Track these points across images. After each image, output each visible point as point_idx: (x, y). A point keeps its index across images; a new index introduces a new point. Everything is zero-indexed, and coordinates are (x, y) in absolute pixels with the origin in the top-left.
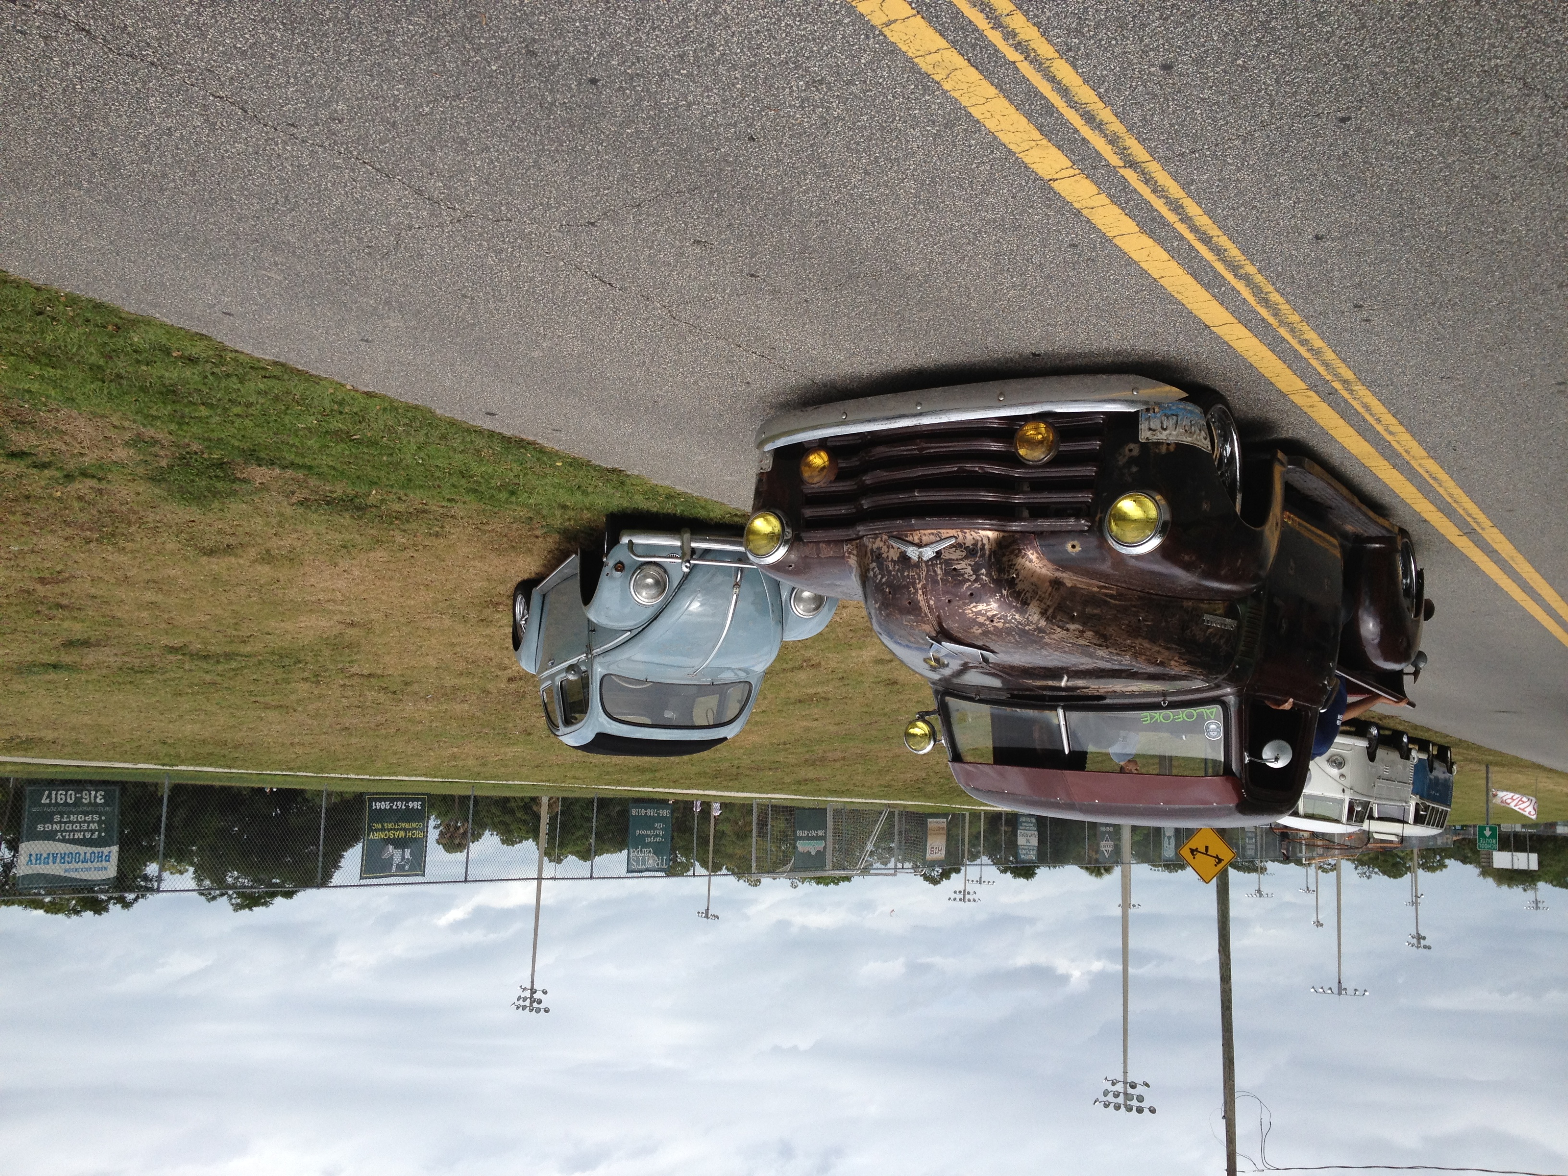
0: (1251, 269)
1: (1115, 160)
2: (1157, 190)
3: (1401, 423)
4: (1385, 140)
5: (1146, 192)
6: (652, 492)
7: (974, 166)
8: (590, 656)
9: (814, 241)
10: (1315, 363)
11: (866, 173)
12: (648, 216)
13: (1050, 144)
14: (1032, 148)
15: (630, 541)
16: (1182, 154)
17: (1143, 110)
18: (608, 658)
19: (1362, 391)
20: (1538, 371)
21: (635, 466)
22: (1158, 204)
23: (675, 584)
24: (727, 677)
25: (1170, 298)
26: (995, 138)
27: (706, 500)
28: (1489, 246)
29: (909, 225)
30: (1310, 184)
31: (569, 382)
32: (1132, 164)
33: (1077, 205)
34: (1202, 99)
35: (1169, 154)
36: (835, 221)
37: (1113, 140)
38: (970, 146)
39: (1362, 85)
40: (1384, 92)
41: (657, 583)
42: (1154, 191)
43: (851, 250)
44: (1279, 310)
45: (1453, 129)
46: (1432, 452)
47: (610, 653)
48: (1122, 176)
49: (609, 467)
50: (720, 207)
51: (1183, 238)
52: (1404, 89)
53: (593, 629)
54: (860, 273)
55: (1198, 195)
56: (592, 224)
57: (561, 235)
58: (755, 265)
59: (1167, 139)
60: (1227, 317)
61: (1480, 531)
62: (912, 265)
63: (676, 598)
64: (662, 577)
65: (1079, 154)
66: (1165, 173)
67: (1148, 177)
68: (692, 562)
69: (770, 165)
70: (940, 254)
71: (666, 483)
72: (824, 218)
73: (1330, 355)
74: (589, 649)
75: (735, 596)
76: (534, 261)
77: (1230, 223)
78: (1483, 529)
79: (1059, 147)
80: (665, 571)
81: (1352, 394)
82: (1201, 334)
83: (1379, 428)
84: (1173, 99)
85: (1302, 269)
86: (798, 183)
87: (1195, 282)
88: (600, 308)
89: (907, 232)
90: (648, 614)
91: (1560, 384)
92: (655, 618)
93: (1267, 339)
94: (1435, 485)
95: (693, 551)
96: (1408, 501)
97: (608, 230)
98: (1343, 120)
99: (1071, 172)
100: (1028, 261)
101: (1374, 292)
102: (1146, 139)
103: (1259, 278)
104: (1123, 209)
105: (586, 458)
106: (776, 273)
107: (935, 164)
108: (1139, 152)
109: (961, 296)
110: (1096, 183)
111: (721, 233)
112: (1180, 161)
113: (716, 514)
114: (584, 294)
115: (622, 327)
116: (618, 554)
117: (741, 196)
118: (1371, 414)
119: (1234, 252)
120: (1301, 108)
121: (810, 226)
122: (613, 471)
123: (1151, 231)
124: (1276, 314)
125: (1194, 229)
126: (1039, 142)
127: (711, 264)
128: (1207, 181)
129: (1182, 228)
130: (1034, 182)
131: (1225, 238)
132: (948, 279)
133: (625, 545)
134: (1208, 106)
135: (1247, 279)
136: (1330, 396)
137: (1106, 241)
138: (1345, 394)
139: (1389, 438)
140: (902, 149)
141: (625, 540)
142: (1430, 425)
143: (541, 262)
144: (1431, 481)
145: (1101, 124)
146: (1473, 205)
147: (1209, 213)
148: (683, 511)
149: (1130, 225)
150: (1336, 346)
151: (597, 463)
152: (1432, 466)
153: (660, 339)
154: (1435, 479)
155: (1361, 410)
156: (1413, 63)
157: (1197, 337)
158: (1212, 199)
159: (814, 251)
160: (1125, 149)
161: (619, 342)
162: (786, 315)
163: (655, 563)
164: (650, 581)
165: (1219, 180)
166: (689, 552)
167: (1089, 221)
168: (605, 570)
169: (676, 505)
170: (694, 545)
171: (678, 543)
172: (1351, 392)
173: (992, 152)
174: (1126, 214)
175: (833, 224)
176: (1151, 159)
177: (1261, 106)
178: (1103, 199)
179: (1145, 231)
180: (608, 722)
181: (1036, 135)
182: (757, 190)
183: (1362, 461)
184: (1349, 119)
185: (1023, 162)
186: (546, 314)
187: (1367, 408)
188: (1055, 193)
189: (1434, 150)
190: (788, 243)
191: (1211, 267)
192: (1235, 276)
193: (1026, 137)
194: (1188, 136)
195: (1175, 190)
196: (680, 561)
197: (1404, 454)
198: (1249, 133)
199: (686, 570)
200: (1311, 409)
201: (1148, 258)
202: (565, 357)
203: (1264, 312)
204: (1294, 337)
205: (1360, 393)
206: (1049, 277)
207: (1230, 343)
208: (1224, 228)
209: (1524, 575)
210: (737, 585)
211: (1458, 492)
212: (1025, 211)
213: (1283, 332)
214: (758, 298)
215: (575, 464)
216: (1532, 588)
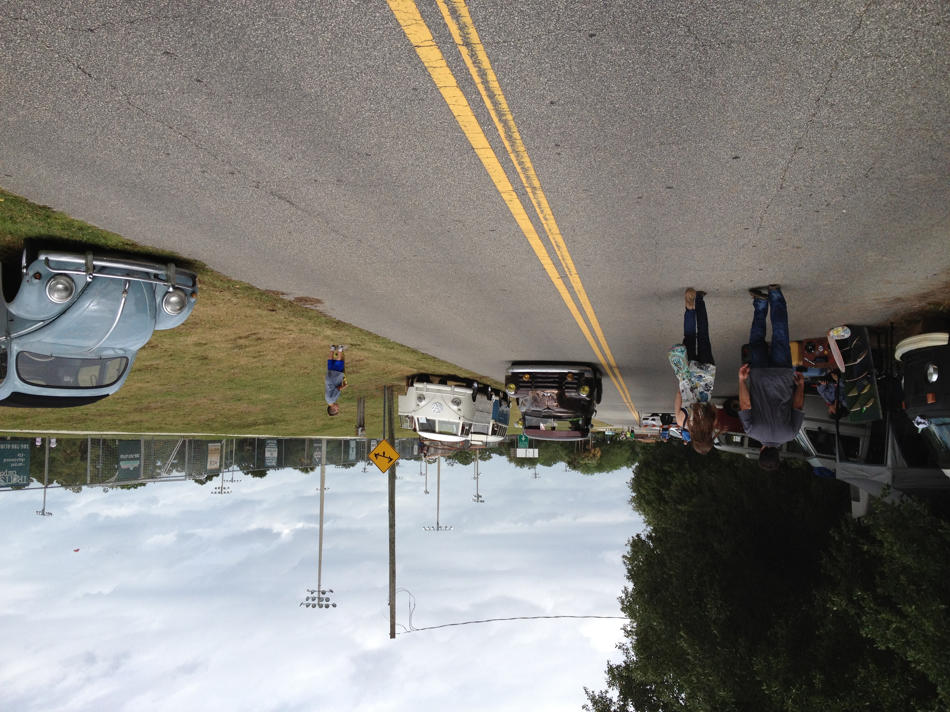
0: (509, 117)
1: (458, 40)
2: (476, 62)
3: (553, 214)
4: (608, 51)
5: (469, 62)
6: (70, 224)
7: (373, 30)
8: (8, 338)
9: (250, 63)
10: (522, 176)
11: (302, 23)
12: (136, 30)
13: (424, 24)
14: (413, 24)
15: (47, 259)
16: (498, 43)
17: (486, 12)
18: (24, 340)
19: (540, 194)
20: (632, 190)
21: (61, 205)
22: (473, 71)
23: (80, 289)
24: (110, 353)
25: (458, 129)
26: (393, 14)
27: (108, 233)
28: (636, 118)
29: (318, 61)
30: (560, 71)
31: (31, 142)
32: (467, 44)
33: (426, 65)
34: (522, 11)
35: (491, 41)
36: (269, 52)
37: (462, 28)
38: (375, 17)
39: (609, 17)
40: (619, 23)
41: (66, 289)
42: (474, 63)
43: (273, 73)
44: (516, 143)
45: (644, 50)
46: (563, 232)
47: (25, 337)
48: (459, 50)
49: (41, 204)
50: (192, 31)
51: (479, 93)
52: (629, 23)
53: (11, 318)
54: (274, 88)
55: (498, 68)
56: (92, 31)
57: (64, 35)
58: (203, 74)
59: (493, 32)
60: (486, 144)
61: (569, 276)
62: (310, 88)
63: (80, 299)
64: (70, 285)
65: (439, 33)
66: (484, 52)
67: (474, 53)
68: (94, 275)
69: (238, 8)
70: (331, 83)
71: (82, 219)
72: (262, 49)
73: (532, 172)
74: (8, 334)
75: (124, 299)
76: (35, 51)
77: (509, 88)
78: (571, 275)
79: (429, 27)
80: (73, 281)
81: (534, 195)
82: (467, 152)
83: (541, 216)
84: (506, 8)
85: (537, 120)
86: (253, 23)
87: (476, 121)
88: (75, 91)
89: (315, 66)
90: (58, 310)
91: (639, 198)
92: (64, 312)
93: (502, 160)
94: (557, 250)
95: (94, 267)
96: (540, 258)
97: (102, 36)
98: (591, 36)
99: (431, 43)
100: (384, 95)
101: (569, 138)
102: (482, 30)
103: (512, 123)
104: (452, 71)
105: (25, 197)
106: (216, 81)
107: (349, 24)
108: (474, 37)
109: (335, 112)
110: (442, 53)
111: (186, 50)
112: (495, 46)
113: (112, 242)
114: (66, 79)
115: (87, 106)
116: (38, 266)
117: (210, 26)
118: (540, 208)
119: (504, 106)
120: (573, 25)
121: (251, 53)
122: (44, 208)
123: (463, 87)
124: (513, 145)
125: (488, 89)
126: (418, 22)
127: (171, 69)
128: (506, 61)
129: (481, 88)
130: (406, 46)
131: (503, 96)
132: (330, 100)
133: (41, 261)
134: (523, 15)
135: (505, 123)
136: (522, 196)
137: (435, 88)
138: (531, 195)
139: (543, 221)
140: (331, 11)
141: (42, 257)
142: (567, 216)
143: (41, 53)
144: (555, 247)
145: (459, 16)
146: (637, 94)
147: (500, 81)
148: (88, 239)
149: (452, 81)
150: (537, 167)
151: (32, 201)
152: (559, 239)
153: (114, 117)
154: (558, 246)
155: (535, 205)
156: (640, 9)
157: (465, 154)
158: (504, 72)
159: (248, 70)
160: (467, 34)
161: (81, 116)
162: (212, 110)
163: (65, 275)
164: (60, 286)
165: (512, 62)
166: (91, 268)
167: (430, 75)
168: (26, 278)
169: (83, 235)
170: (95, 263)
171: (83, 261)
172: (534, 194)
173: (387, 23)
174: (453, 74)
175: (267, 53)
176: (480, 42)
177: (552, 20)
178: (443, 63)
179: (460, 86)
180: (22, 385)
181: (418, 17)
182: (223, 23)
183: (525, 234)
184: (595, 35)
185: (404, 32)
186: (31, 91)
187: (539, 204)
188: (416, 55)
189: (631, 60)
190: (232, 62)
191: (489, 113)
192: (500, 120)
193: (412, 17)
194: (506, 32)
195: (486, 64)
196: (85, 273)
197: (548, 231)
198: (539, 36)
199: (89, 280)
200: (510, 202)
201: (456, 103)
202: (34, 123)
203: (507, 144)
204: (517, 160)
205: (539, 195)
206: (393, 107)
207: (482, 160)
208: (504, 91)
209: (581, 301)
210: (125, 291)
211: (566, 254)
212: (394, 63)
213: (513, 157)
214: (196, 97)
215: (16, 201)
216: (583, 308)
